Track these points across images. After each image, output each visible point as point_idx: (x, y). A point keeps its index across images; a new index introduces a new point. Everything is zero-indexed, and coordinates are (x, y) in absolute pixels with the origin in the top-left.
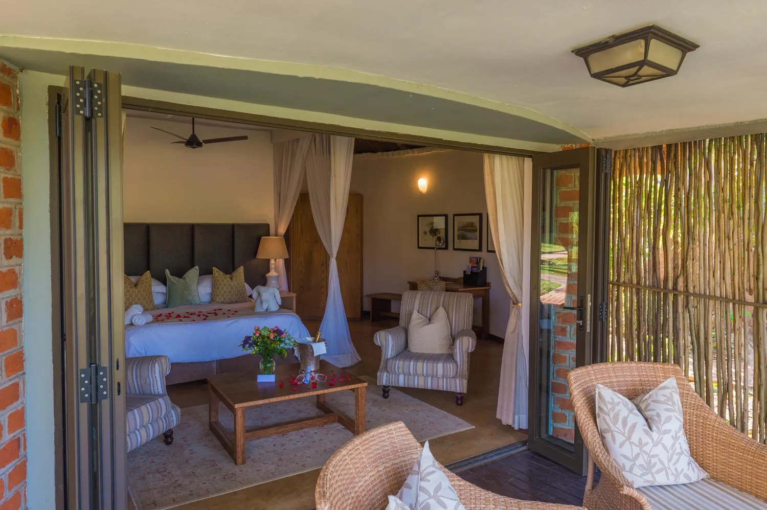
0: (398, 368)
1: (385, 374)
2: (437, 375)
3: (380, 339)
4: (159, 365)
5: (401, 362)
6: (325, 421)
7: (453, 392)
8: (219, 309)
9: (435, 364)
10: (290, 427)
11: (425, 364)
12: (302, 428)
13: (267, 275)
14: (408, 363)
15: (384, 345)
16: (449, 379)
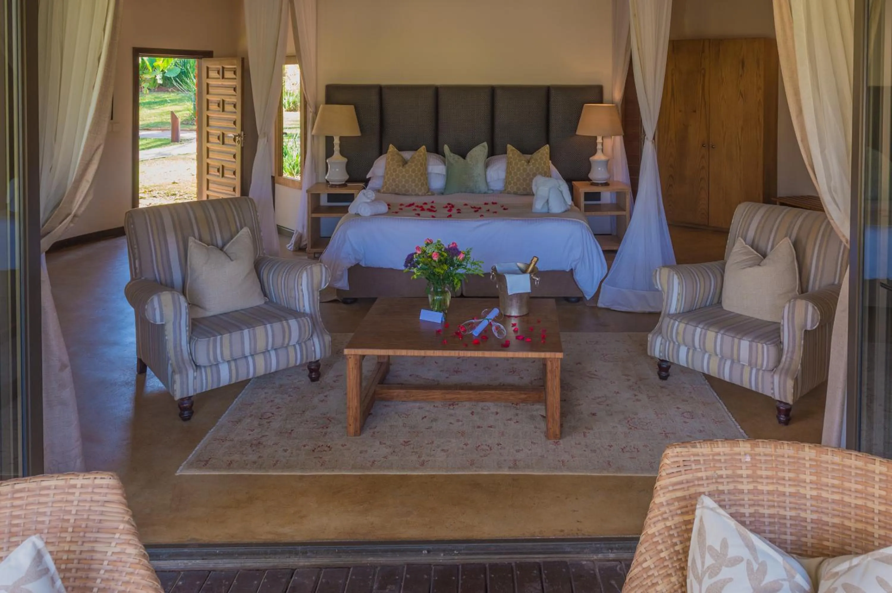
0: (677, 333)
1: (659, 339)
2: (739, 361)
3: (660, 279)
4: (307, 276)
5: (682, 325)
6: (523, 396)
7: (766, 396)
8: (493, 203)
9: (736, 340)
10: (465, 394)
11: (719, 336)
12: (483, 400)
13: (591, 159)
14: (693, 328)
15: (666, 291)
16: (761, 373)
